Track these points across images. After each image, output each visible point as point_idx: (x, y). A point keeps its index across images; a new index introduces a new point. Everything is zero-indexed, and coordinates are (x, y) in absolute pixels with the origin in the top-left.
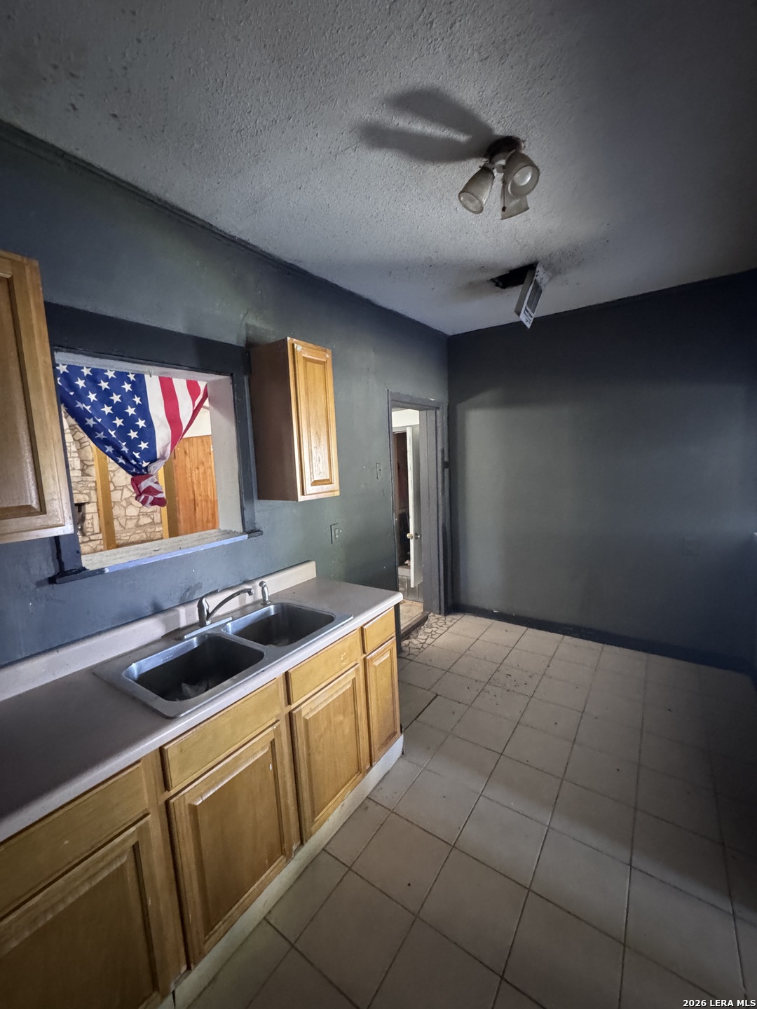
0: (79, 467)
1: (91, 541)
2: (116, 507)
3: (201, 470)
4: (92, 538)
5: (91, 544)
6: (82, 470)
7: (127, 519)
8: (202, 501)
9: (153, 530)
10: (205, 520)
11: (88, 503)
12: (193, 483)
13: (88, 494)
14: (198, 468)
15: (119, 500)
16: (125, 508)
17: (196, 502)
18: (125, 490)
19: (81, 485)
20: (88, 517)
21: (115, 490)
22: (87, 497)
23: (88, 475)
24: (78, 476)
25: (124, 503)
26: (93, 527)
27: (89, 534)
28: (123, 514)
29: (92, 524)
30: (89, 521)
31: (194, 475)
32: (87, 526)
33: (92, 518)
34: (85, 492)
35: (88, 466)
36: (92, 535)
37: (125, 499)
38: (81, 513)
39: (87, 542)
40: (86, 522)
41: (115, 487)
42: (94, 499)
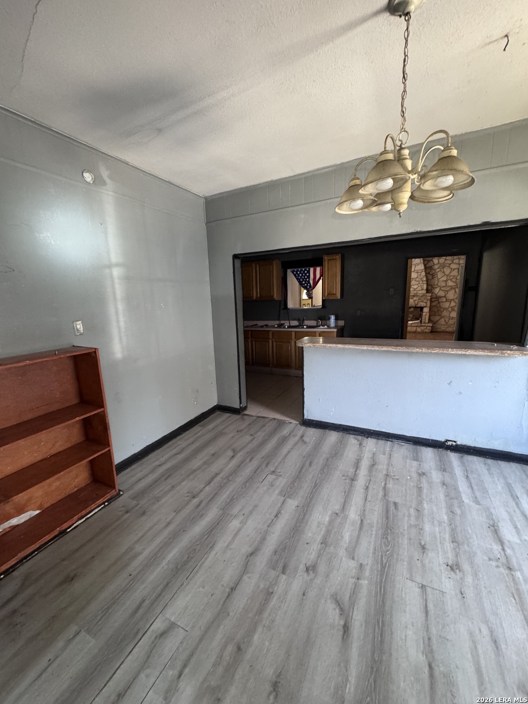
2: (445, 311)
4: (425, 325)
5: (422, 328)
6: (427, 290)
7: (449, 319)
11: (425, 307)
13: (426, 303)
15: (448, 307)
16: (450, 312)
18: (452, 302)
19: (423, 298)
20: (424, 314)
21: (446, 301)
22: (425, 304)
25: (450, 309)
27: (423, 322)
28: (448, 316)
29: (425, 318)
30: (424, 316)
33: (426, 315)
34: (424, 301)
37: (451, 307)
38: (421, 312)
39: (420, 326)
41: (447, 300)
42: (429, 305)
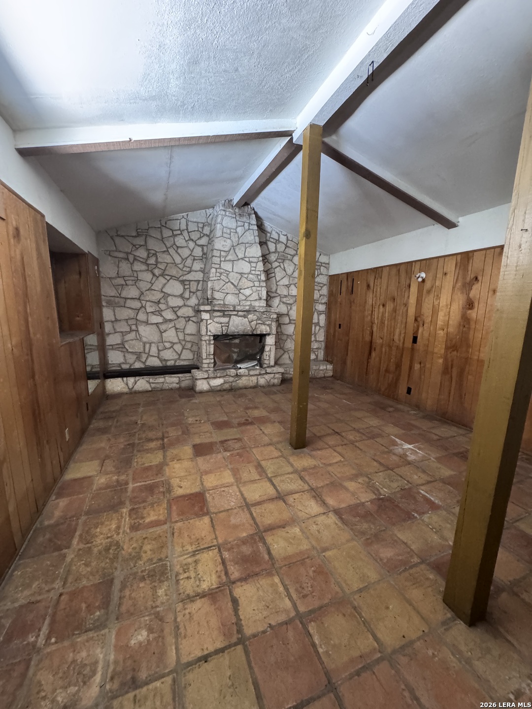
0: (265, 297)
1: (266, 373)
3: (390, 306)
4: (269, 370)
5: (267, 377)
6: (267, 300)
8: (382, 346)
9: (317, 368)
10: (383, 369)
11: (269, 334)
12: (372, 323)
14: (384, 305)
17: (374, 346)
19: (265, 316)
20: (267, 348)
22: (268, 329)
23: (270, 306)
24: (263, 307)
26: (269, 360)
27: (265, 366)
29: (269, 356)
30: (267, 353)
31: (376, 314)
32: (265, 358)
33: (270, 351)
34: (267, 323)
35: (271, 297)
36: (268, 367)
38: (262, 344)
40: (265, 354)
41: (290, 320)
42: (274, 331)
